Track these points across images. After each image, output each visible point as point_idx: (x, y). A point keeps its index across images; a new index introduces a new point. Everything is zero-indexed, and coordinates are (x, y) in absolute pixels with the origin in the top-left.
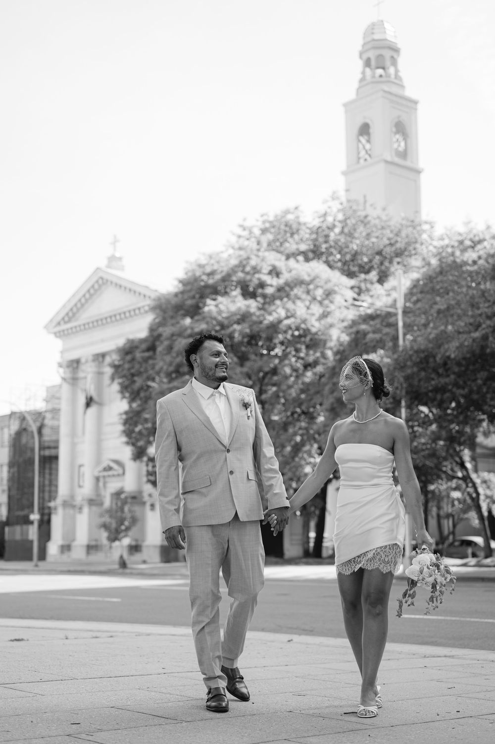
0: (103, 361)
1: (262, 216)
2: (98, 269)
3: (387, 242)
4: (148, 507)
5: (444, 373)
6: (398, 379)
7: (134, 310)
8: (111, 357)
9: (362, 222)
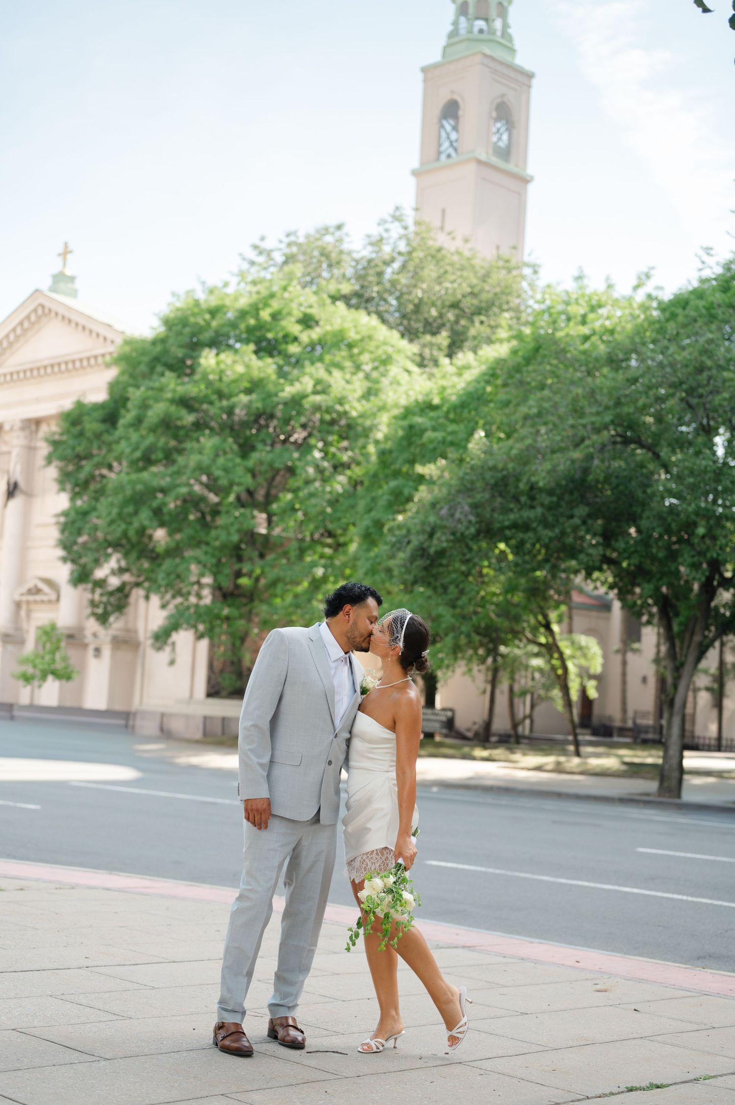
0: (37, 431)
1: (288, 235)
2: (37, 291)
3: (469, 290)
4: (90, 652)
5: (529, 502)
6: (462, 508)
7: (88, 359)
8: (49, 425)
9: (433, 257)
